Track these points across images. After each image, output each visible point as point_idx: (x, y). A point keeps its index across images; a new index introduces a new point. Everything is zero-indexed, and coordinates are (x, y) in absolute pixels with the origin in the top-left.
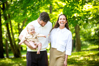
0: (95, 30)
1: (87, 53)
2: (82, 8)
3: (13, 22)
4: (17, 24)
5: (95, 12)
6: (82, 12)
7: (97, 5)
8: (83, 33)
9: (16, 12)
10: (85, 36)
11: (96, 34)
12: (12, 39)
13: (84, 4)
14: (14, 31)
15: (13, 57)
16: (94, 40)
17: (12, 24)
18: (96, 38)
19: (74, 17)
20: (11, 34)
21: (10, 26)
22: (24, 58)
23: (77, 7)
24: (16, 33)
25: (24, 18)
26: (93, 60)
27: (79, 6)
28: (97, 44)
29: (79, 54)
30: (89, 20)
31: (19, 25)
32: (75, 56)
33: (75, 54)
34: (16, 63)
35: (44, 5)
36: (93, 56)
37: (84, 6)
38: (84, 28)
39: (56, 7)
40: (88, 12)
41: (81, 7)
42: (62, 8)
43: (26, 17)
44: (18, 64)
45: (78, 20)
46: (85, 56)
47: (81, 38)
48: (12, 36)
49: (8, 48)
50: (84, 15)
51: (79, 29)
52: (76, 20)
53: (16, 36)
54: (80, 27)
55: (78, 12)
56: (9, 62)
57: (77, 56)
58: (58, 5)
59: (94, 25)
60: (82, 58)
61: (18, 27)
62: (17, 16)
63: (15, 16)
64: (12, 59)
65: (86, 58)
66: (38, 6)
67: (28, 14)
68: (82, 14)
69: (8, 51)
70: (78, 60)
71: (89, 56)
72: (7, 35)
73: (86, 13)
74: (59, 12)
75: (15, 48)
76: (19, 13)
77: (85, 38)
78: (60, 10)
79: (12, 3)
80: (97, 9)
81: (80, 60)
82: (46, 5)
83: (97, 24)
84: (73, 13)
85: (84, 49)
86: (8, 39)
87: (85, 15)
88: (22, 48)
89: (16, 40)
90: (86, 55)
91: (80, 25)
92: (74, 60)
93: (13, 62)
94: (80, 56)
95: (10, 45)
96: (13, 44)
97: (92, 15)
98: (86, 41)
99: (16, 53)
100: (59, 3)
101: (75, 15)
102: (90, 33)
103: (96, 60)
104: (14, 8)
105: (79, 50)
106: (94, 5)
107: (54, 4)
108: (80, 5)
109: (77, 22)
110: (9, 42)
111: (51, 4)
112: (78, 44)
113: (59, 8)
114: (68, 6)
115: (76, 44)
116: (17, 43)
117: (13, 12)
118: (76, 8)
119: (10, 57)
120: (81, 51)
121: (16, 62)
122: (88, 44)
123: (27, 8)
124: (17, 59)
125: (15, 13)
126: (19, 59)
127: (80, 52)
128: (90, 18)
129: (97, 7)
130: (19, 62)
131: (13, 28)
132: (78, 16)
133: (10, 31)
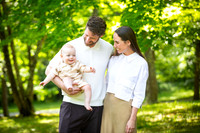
0: (187, 59)
1: (171, 107)
2: (160, 15)
3: (17, 42)
4: (25, 47)
5: (187, 21)
6: (161, 21)
7: (191, 8)
9: (24, 22)
10: (167, 71)
11: (188, 67)
12: (16, 77)
13: (165, 6)
14: (19, 62)
15: (17, 115)
16: (184, 79)
17: (16, 48)
18: (189, 76)
19: (144, 32)
20: (13, 68)
21: (10, 52)
22: (41, 117)
23: (151, 12)
24: (24, 65)
25: (39, 34)
26: (183, 122)
27: (153, 9)
28: (190, 89)
29: (154, 108)
30: (175, 39)
32: (146, 113)
33: (147, 109)
34: (24, 128)
35: (81, 8)
36: (183, 112)
37: (165, 10)
38: (165, 55)
39: (105, 12)
40: (171, 22)
41: (158, 12)
42: (118, 14)
43: (44, 33)
44: (29, 129)
45: (153, 38)
46: (167, 113)
47: (158, 77)
48: (14, 72)
49: (7, 96)
50: (163, 28)
51: (154, 57)
52: (149, 38)
53: (24, 73)
54: (156, 52)
55: (152, 22)
56: (8, 126)
57: (151, 113)
58: (110, 7)
59: (185, 49)
60: (160, 117)
61: (27, 54)
62: (26, 30)
63: (23, 32)
64: (15, 118)
65: (168, 116)
66: (69, 10)
67: (48, 26)
68: (160, 26)
69: (6, 102)
70: (152, 120)
71: (174, 112)
72: (6, 70)
73: (167, 25)
74: (113, 22)
75: (21, 96)
76: (29, 24)
77: (166, 75)
78: (115, 17)
79: (16, 4)
80: (190, 15)
81: (155, 120)
82: (85, 7)
83: (190, 46)
84: (142, 24)
85: (164, 98)
86: (7, 78)
87: (166, 29)
88: (35, 96)
89: (23, 79)
90: (168, 110)
91: (157, 48)
92: (144, 122)
93: (18, 125)
94: (155, 112)
95: (10, 90)
96: (18, 88)
97: (180, 29)
98: (167, 82)
99: (25, 106)
100: (111, 4)
101: (146, 28)
102: (176, 65)
103: (189, 120)
104: (19, 14)
105: (154, 100)
106: (184, 8)
107: (102, 5)
108: (157, 8)
109: (150, 42)
110: (9, 84)
111: (96, 7)
113: (111, 13)
114: (130, 10)
117: (17, 22)
118: (148, 13)
119: (11, 115)
120: (158, 103)
121: (24, 124)
122: (173, 89)
123: (47, 13)
124: (26, 119)
125: (22, 25)
126: (30, 118)
127: (156, 105)
128: (177, 35)
129: (190, 11)
130: (30, 126)
131: (18, 54)
132: (152, 29)
133: (12, 62)
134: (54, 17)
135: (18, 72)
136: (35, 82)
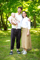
1: (39, 29)
2: (37, 8)
3: (4, 13)
4: (6, 14)
8: (37, 19)
15: (3, 30)
21: (2, 15)
22: (9, 31)
23: (35, 7)
24: (5, 18)
29: (35, 29)
31: (7, 15)
32: (33, 30)
34: (5, 33)
46: (38, 31)
47: (36, 22)
51: (36, 17)
53: (5, 20)
56: (1, 32)
57: (34, 30)
69: (1, 27)
70: (34, 32)
72: (1, 19)
74: (26, 9)
77: (38, 21)
79: (4, 4)
86: (1, 21)
87: (38, 11)
88: (8, 26)
93: (4, 32)
98: (39, 23)
99: (5, 28)
100: (26, 5)
105: (35, 27)
110: (2, 23)
112: (35, 25)
113: (26, 7)
115: (34, 24)
116: (5, 23)
117: (4, 9)
119: (2, 30)
126: (6, 31)
131: (4, 16)
132: (35, 11)
134: (12, 8)
135: (4, 20)
136: (8, 22)
